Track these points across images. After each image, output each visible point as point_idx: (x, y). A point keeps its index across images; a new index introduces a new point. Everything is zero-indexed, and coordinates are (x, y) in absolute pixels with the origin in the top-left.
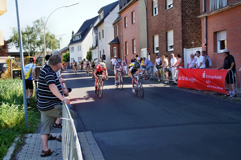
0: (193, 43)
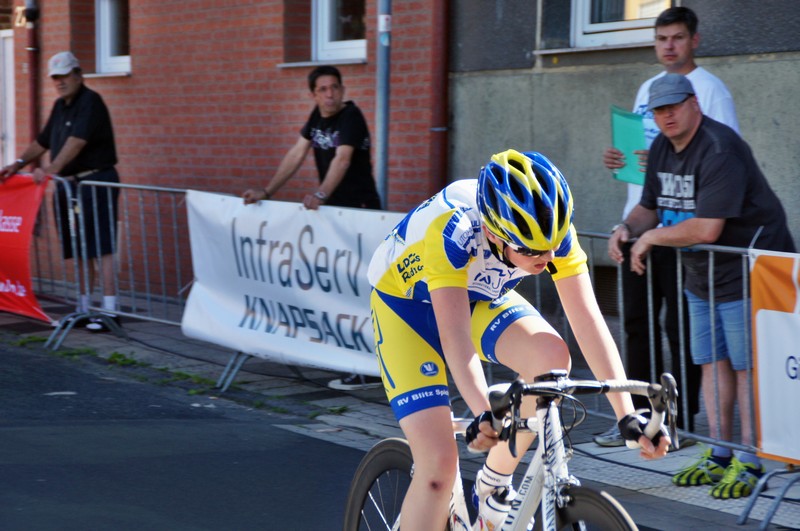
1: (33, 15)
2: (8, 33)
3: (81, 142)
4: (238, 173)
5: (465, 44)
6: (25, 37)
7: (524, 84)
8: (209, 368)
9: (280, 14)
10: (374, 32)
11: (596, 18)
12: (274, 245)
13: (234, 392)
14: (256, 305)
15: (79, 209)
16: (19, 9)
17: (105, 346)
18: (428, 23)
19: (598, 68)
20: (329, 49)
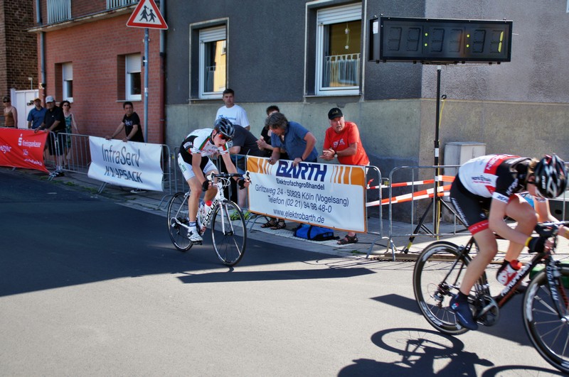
0: (30, 79)
1: (44, 85)
2: (37, 90)
3: (59, 122)
4: (104, 131)
5: (170, 96)
6: (42, 92)
7: (186, 108)
8: (96, 186)
9: (116, 87)
10: (143, 93)
11: (206, 90)
12: (114, 152)
13: (103, 193)
14: (108, 169)
15: (57, 141)
16: (40, 84)
17: (65, 180)
18: (159, 91)
19: (206, 104)
20: (131, 97)
